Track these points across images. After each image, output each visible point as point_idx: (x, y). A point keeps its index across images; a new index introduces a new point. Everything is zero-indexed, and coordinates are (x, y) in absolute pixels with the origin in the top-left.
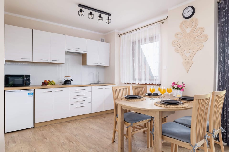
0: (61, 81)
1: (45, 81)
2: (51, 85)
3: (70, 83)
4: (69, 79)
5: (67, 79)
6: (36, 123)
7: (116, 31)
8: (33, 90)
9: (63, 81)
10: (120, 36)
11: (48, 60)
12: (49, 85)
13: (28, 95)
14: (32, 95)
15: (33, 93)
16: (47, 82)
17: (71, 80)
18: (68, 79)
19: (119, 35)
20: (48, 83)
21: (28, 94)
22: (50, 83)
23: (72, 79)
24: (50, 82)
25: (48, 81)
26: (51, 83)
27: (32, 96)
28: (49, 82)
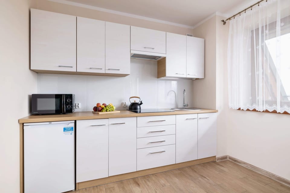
0: (125, 105)
1: (98, 104)
2: (106, 111)
3: (138, 107)
4: (138, 101)
5: (134, 102)
6: (78, 183)
7: (217, 13)
8: (74, 121)
9: (128, 104)
10: (225, 23)
11: (102, 69)
12: (102, 112)
13: (64, 131)
14: (71, 132)
15: (72, 128)
16: (100, 107)
17: (140, 103)
18: (136, 102)
19: (223, 21)
20: (103, 108)
21: (65, 129)
22: (105, 109)
23: (141, 101)
24: (105, 107)
25: (103, 104)
26: (107, 108)
27: (71, 134)
28: (103, 106)
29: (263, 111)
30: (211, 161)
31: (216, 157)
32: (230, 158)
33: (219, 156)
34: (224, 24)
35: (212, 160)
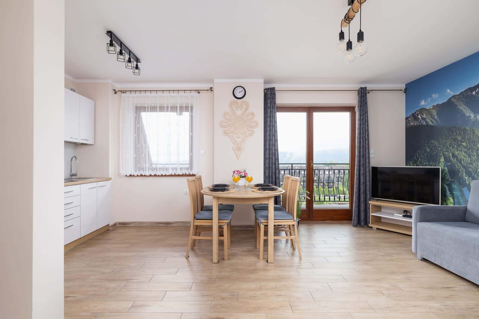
7: (110, 81)
19: (115, 90)
29: (138, 176)
30: (104, 230)
31: (110, 225)
32: (120, 223)
33: (111, 224)
34: (115, 93)
35: (106, 229)
